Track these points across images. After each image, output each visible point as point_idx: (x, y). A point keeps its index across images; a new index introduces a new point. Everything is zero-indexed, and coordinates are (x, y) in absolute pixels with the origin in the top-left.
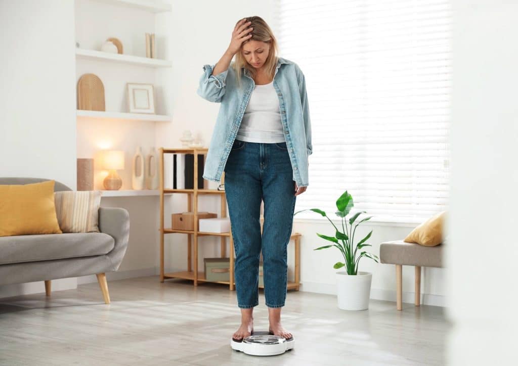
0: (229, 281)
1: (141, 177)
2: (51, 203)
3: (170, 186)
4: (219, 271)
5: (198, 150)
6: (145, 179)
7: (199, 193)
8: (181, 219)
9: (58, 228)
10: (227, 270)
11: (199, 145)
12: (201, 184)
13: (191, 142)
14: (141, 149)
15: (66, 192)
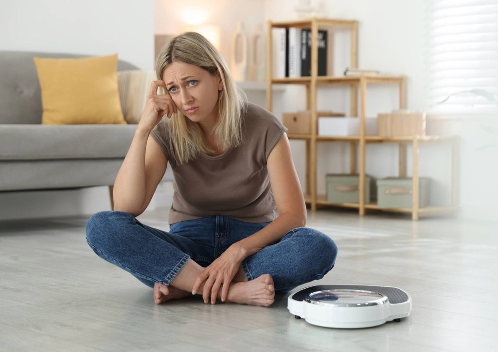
0: (358, 203)
1: (243, 64)
2: (112, 84)
3: (281, 75)
4: (346, 188)
5: (318, 21)
6: (248, 68)
7: (319, 83)
8: (295, 119)
9: (121, 117)
10: (355, 189)
11: (320, 16)
12: (323, 70)
13: (310, 11)
14: (243, 25)
15: (134, 72)
